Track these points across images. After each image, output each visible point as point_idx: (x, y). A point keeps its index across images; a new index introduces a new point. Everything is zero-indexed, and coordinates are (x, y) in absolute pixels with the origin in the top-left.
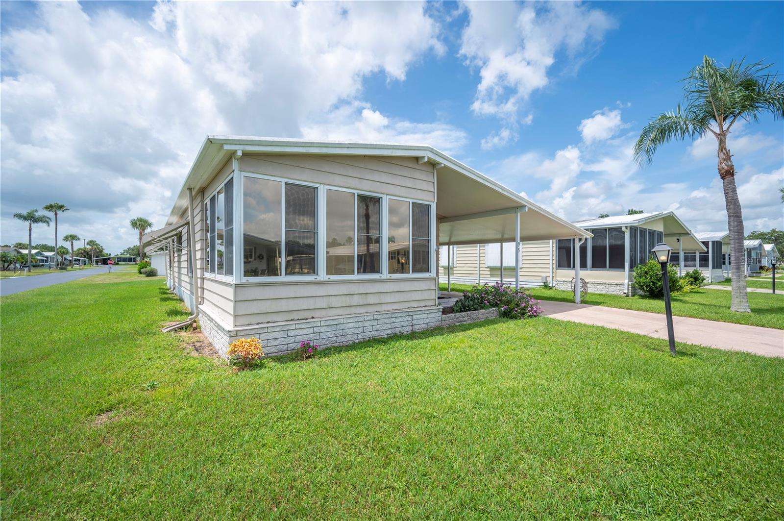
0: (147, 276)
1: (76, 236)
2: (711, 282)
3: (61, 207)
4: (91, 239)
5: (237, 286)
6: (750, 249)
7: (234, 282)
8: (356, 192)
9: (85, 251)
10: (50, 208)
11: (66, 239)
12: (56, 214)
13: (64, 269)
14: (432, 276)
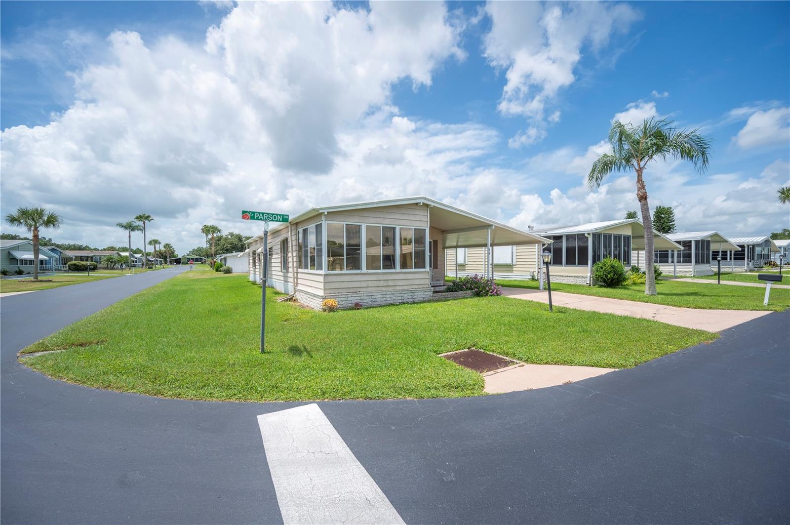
0: (225, 273)
1: (157, 241)
2: (694, 276)
3: (147, 218)
4: (167, 243)
5: (325, 275)
6: (753, 246)
7: (323, 273)
8: (381, 226)
9: (160, 253)
10: (140, 218)
11: (150, 243)
12: (144, 223)
13: (151, 268)
14: (427, 270)
